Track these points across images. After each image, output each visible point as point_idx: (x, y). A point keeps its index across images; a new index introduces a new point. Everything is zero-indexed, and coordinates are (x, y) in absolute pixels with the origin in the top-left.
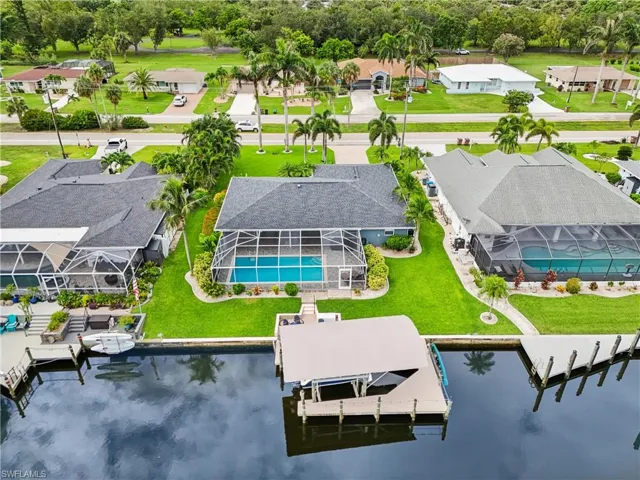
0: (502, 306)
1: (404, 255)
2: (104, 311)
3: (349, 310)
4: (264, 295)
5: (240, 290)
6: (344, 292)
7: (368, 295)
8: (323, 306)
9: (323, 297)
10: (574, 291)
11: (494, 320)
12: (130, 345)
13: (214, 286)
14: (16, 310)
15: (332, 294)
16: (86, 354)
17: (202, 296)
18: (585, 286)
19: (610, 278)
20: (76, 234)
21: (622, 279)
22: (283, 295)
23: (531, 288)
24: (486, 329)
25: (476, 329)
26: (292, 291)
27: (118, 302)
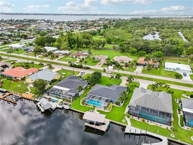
0: (128, 120)
1: (118, 106)
2: (67, 102)
3: (101, 112)
4: (90, 106)
5: (87, 104)
6: (102, 110)
7: (106, 111)
8: (98, 111)
9: (99, 109)
10: (143, 121)
11: (125, 121)
12: (69, 108)
13: (83, 103)
14: (57, 99)
15: (100, 109)
16: (63, 108)
17: (82, 105)
18: (146, 121)
19: (151, 120)
20: (68, 89)
21: (154, 121)
22: (93, 107)
23: (135, 118)
24: (122, 122)
25: (120, 122)
26: (94, 107)
27: (70, 101)
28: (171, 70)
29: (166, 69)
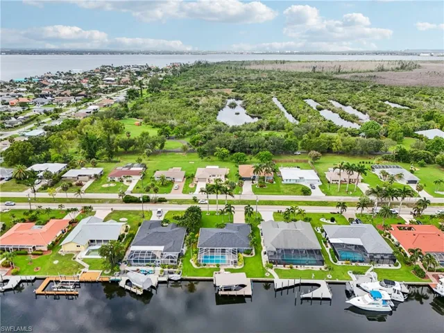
0: (272, 271)
1: (250, 256)
2: (171, 270)
3: (232, 271)
4: (211, 267)
5: (205, 265)
6: (232, 266)
7: (238, 267)
8: (226, 270)
9: (226, 267)
10: (291, 268)
11: (269, 274)
12: (179, 278)
13: (198, 264)
14: (151, 268)
15: (229, 267)
16: (169, 280)
17: (195, 267)
18: (294, 266)
19: (301, 264)
20: (161, 248)
21: (304, 264)
22: (216, 267)
23: (280, 267)
24: (266, 277)
25: (264, 277)
26: (218, 266)
27: (175, 267)
28: (292, 182)
29: (285, 182)
